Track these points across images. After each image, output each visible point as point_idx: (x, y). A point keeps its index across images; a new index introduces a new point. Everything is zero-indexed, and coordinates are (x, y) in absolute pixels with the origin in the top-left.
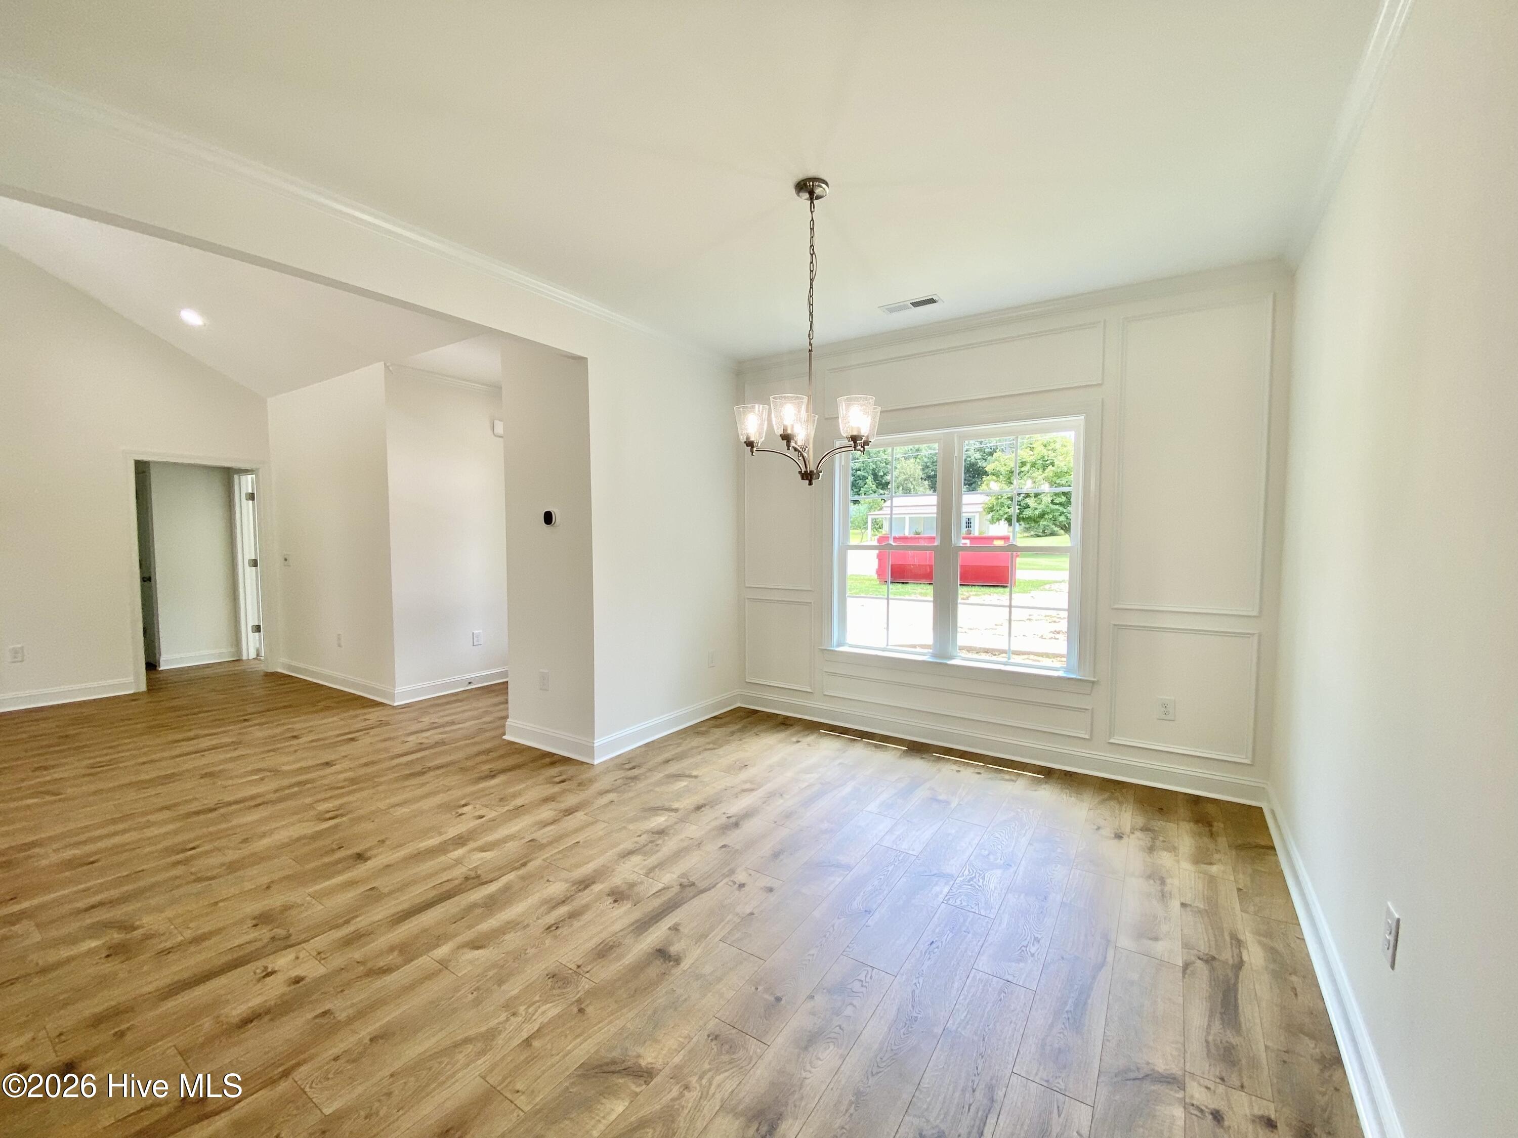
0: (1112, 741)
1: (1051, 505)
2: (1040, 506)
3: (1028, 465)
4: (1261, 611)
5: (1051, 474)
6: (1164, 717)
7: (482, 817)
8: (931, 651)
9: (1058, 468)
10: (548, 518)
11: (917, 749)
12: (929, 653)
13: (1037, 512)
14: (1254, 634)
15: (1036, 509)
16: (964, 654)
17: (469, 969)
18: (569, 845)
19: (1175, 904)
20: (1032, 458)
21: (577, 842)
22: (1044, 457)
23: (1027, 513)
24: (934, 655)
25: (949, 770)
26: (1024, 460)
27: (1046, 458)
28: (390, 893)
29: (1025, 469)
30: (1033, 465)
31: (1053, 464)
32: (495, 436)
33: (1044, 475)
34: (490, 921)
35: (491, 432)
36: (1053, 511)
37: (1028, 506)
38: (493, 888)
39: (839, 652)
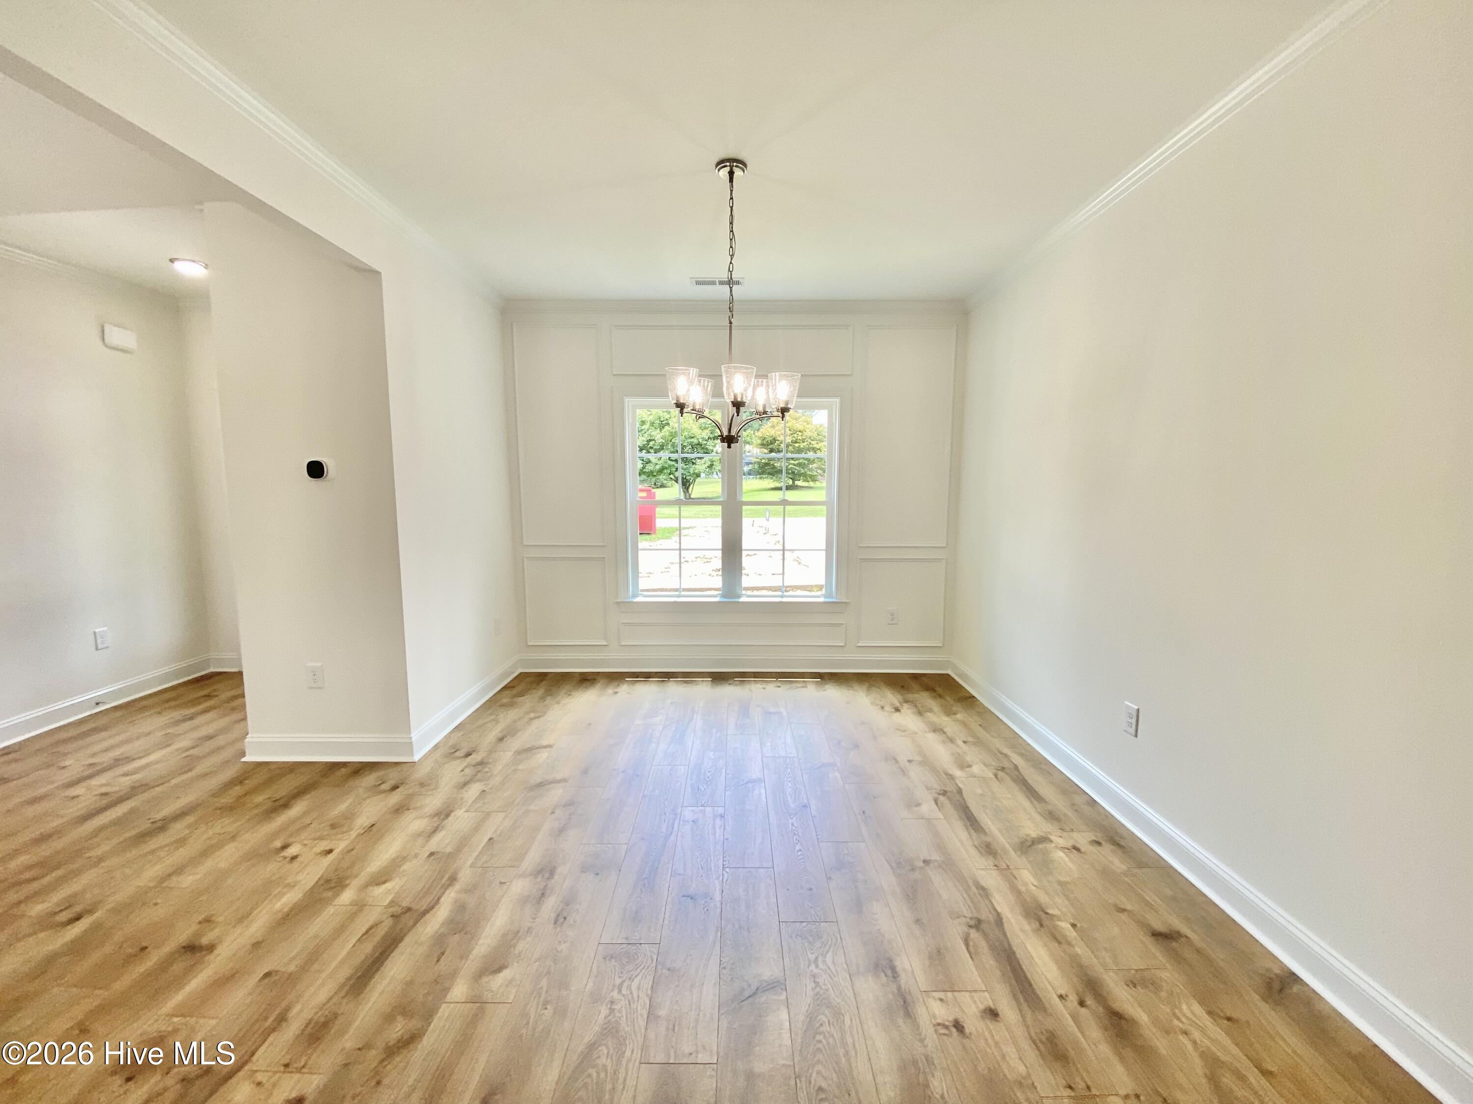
0: (859, 645)
1: (669, 461)
2: (660, 462)
3: (648, 424)
4: (947, 544)
5: (667, 434)
6: (891, 622)
7: (330, 851)
8: (720, 592)
9: (673, 428)
10: (316, 470)
11: (719, 678)
12: (718, 594)
13: (658, 467)
14: (942, 559)
15: (657, 464)
16: (749, 593)
17: (514, 991)
18: (483, 845)
19: (960, 743)
20: (651, 417)
21: (491, 839)
22: (660, 418)
23: (649, 467)
24: (723, 596)
25: (755, 690)
26: (644, 419)
27: (662, 419)
28: (304, 968)
29: (646, 427)
30: (652, 424)
31: (668, 424)
32: (106, 346)
33: (661, 434)
34: (481, 941)
35: (101, 343)
36: (670, 466)
37: (649, 462)
38: (442, 912)
39: (636, 603)
